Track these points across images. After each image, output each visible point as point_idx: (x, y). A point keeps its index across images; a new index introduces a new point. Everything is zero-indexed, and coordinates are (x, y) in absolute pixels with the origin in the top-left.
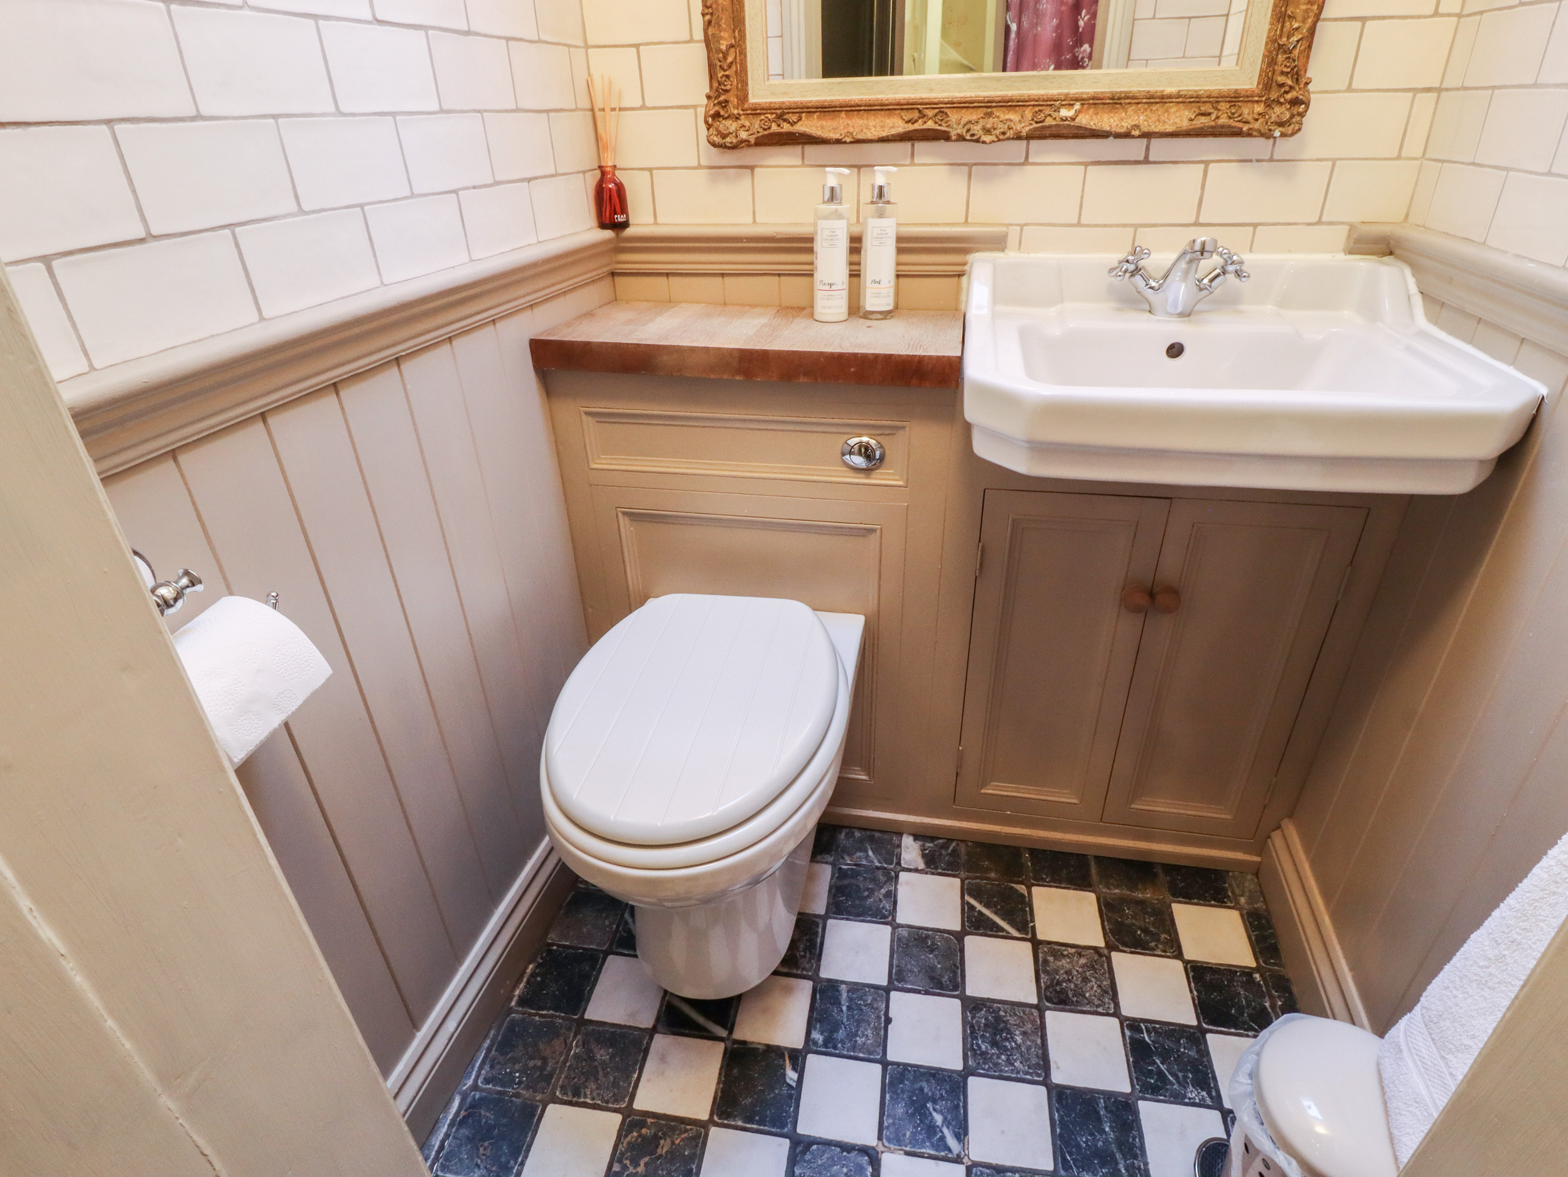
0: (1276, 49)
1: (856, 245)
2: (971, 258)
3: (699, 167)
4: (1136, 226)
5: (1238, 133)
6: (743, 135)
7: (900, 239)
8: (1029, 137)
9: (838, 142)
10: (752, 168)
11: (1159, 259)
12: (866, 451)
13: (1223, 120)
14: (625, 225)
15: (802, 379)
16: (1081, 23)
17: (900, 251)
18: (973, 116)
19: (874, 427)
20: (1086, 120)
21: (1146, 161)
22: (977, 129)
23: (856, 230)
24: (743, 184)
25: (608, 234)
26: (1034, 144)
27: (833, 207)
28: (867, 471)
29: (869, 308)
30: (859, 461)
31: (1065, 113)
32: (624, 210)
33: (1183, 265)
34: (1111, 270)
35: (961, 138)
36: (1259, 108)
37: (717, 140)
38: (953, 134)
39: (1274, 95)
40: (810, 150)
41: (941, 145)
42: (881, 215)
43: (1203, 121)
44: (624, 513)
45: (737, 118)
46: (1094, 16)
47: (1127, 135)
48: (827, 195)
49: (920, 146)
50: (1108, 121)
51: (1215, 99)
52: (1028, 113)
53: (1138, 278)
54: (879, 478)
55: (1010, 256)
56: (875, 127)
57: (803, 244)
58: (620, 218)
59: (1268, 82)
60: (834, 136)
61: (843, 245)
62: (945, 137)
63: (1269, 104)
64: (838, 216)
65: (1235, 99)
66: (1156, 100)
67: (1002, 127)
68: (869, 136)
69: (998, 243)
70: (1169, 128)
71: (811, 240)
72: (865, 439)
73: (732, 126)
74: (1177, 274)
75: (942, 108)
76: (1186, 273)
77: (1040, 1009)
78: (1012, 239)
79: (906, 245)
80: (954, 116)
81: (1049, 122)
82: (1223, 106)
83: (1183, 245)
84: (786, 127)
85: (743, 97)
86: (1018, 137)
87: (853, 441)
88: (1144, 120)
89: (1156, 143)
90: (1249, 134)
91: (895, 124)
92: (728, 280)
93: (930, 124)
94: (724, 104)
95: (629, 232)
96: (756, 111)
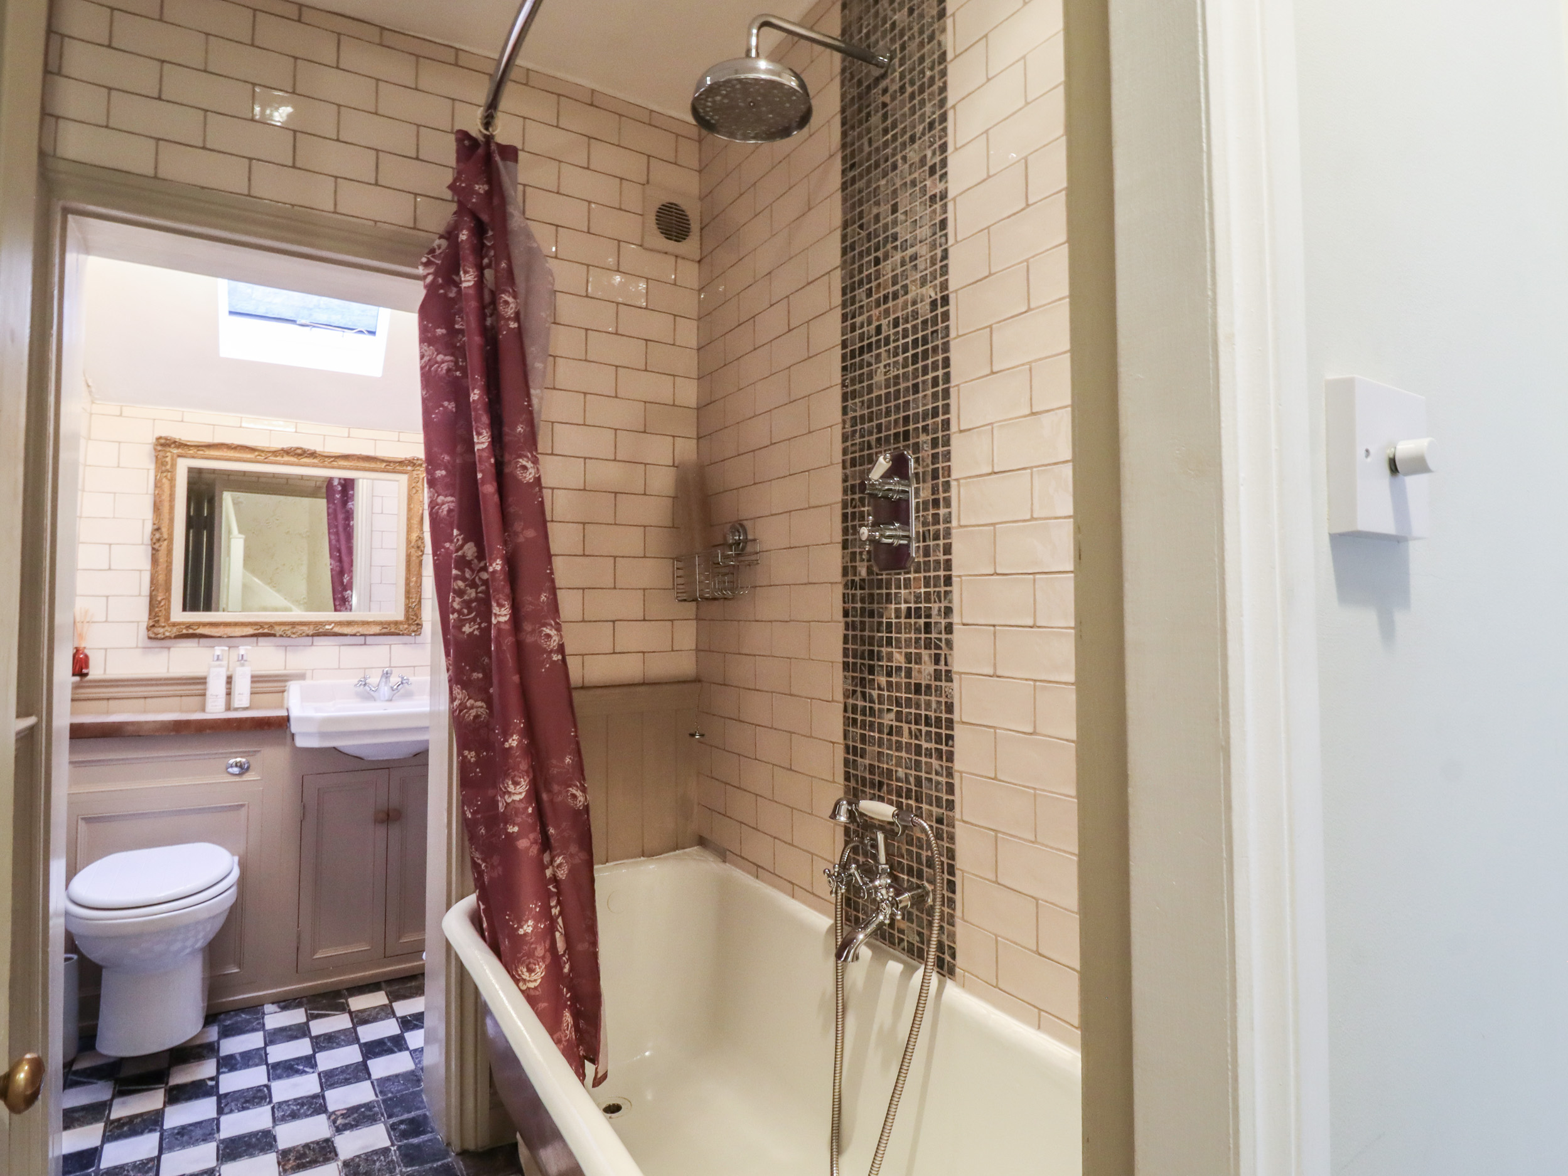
0: (408, 608)
1: (229, 680)
2: (288, 684)
3: (137, 647)
4: (365, 669)
5: (398, 634)
6: (167, 634)
7: (253, 677)
8: (313, 636)
9: (220, 637)
10: (169, 648)
11: (374, 680)
12: (239, 765)
13: (393, 630)
14: (86, 675)
15: (208, 731)
16: (345, 581)
17: (252, 682)
18: (287, 628)
19: (245, 752)
20: (337, 630)
21: (365, 644)
22: (289, 633)
23: (229, 673)
24: (165, 653)
25: (77, 678)
26: (316, 638)
27: (218, 663)
28: (240, 774)
29: (236, 706)
30: (236, 770)
31: (327, 627)
32: (87, 667)
33: (384, 680)
34: (356, 685)
35: (281, 636)
36: (406, 626)
37: (153, 636)
38: (278, 635)
39: (410, 622)
40: (202, 641)
41: (271, 639)
42: (243, 665)
43: (385, 631)
44: (82, 819)
45: (164, 627)
46: (351, 578)
47: (355, 635)
48: (216, 658)
49: (260, 639)
50: (346, 630)
51: (389, 623)
52: (312, 627)
53: (367, 687)
54: (248, 777)
55: (307, 682)
56: (238, 631)
57: (202, 681)
58: (85, 671)
59: (407, 618)
60: (219, 635)
61: (224, 680)
62: (274, 635)
63: (409, 625)
64: (220, 666)
65: (396, 623)
66: (367, 623)
67: (300, 632)
68: (236, 635)
69: (301, 677)
70: (372, 633)
71: (205, 678)
72: (238, 759)
73: (161, 630)
74: (383, 684)
75: (271, 625)
76: (386, 683)
77: (354, 1028)
78: (309, 674)
79: (256, 679)
80: (277, 628)
81: (321, 630)
82: (392, 626)
83: (381, 673)
84: (191, 631)
85: (168, 618)
86: (308, 636)
87: (232, 761)
88: (361, 630)
89: (368, 638)
90: (403, 635)
91: (250, 631)
92: (148, 700)
93: (266, 631)
94: (158, 621)
95: (89, 677)
96: (174, 625)
